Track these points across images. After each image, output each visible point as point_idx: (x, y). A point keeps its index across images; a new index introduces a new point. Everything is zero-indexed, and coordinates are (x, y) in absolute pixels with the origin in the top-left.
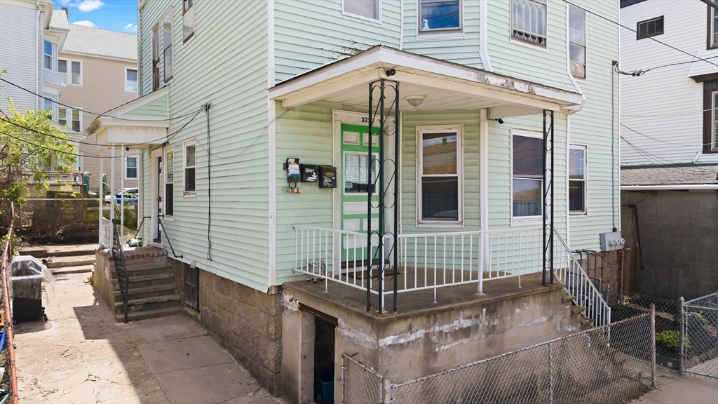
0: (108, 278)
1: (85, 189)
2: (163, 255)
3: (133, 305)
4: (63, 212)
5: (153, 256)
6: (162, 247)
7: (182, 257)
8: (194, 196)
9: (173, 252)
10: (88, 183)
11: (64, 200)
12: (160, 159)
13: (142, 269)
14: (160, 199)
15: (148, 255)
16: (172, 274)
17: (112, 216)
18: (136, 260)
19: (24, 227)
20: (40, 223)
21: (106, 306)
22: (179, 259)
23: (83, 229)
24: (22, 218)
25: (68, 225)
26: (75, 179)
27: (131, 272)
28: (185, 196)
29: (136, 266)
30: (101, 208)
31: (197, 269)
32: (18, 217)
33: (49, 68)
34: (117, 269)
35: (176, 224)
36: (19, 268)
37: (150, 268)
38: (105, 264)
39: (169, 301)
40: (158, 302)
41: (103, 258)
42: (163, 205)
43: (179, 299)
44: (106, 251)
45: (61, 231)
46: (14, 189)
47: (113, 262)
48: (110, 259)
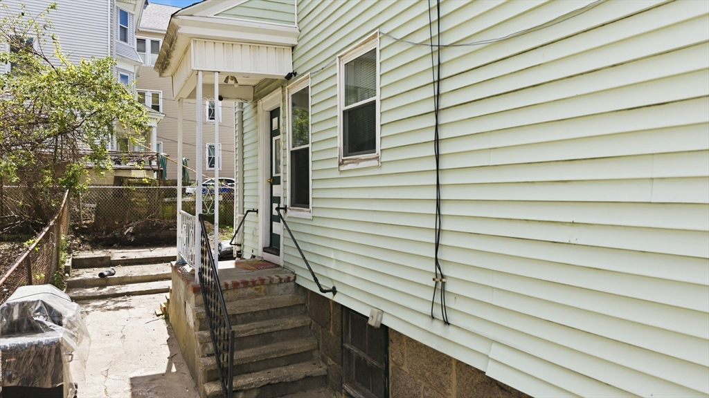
0: (192, 324)
1: (161, 173)
2: (288, 280)
3: (241, 390)
4: (133, 204)
5: (271, 283)
6: (282, 264)
7: (334, 291)
8: (375, 163)
9: (316, 280)
10: (165, 167)
11: (134, 188)
12: (275, 113)
13: (253, 310)
14: (275, 181)
15: (262, 281)
16: (308, 320)
17: (199, 210)
18: (241, 292)
19: (85, 224)
20: (104, 218)
21: (188, 377)
22: (329, 295)
23: (159, 227)
24: (83, 212)
25: (139, 222)
26: (150, 163)
27: (234, 315)
28: (342, 168)
29: (242, 302)
30: (180, 199)
31: (385, 328)
32: (77, 210)
33: (125, 40)
34: (209, 313)
35: (315, 223)
36: (16, 316)
37: (268, 307)
38: (187, 297)
39: (306, 378)
40: (287, 383)
41: (182, 284)
42: (284, 191)
43: (325, 373)
44: (188, 268)
45: (130, 229)
46: (71, 173)
47: (200, 297)
48: (196, 290)
